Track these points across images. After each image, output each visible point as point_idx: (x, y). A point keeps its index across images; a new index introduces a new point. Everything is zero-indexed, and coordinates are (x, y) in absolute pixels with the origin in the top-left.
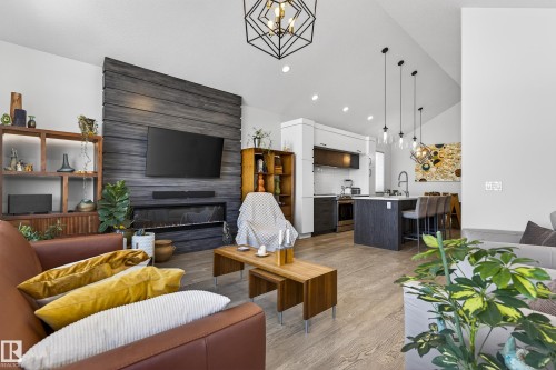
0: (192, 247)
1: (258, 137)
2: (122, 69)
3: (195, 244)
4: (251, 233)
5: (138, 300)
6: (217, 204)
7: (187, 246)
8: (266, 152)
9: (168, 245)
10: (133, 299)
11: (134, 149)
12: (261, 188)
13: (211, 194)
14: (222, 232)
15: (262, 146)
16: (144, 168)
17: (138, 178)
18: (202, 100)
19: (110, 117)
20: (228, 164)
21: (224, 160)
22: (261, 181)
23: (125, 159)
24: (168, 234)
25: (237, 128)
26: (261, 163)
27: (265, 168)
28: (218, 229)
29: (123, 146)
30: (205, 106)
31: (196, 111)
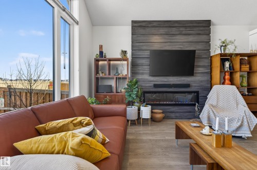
0: (177, 116)
1: (224, 45)
2: (139, 24)
3: (178, 115)
4: (211, 113)
5: (58, 153)
6: (194, 92)
7: (173, 115)
8: (231, 55)
9: (160, 113)
10: (56, 151)
11: (145, 63)
12: (227, 81)
13: (188, 86)
14: (195, 109)
15: (227, 52)
16: (149, 72)
17: (147, 77)
18: (181, 29)
19: (134, 49)
20: (199, 66)
21: (196, 64)
22: (227, 77)
23: (140, 68)
24: (162, 107)
25: (208, 43)
26: (227, 64)
27: (231, 67)
28: (193, 107)
29: (140, 61)
30: (184, 32)
31: (178, 37)
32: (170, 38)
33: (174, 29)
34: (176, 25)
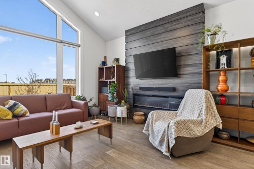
19: (127, 55)
26: (223, 60)
30: (169, 29)
31: (163, 36)
32: (156, 38)
33: (159, 28)
34: (161, 23)
